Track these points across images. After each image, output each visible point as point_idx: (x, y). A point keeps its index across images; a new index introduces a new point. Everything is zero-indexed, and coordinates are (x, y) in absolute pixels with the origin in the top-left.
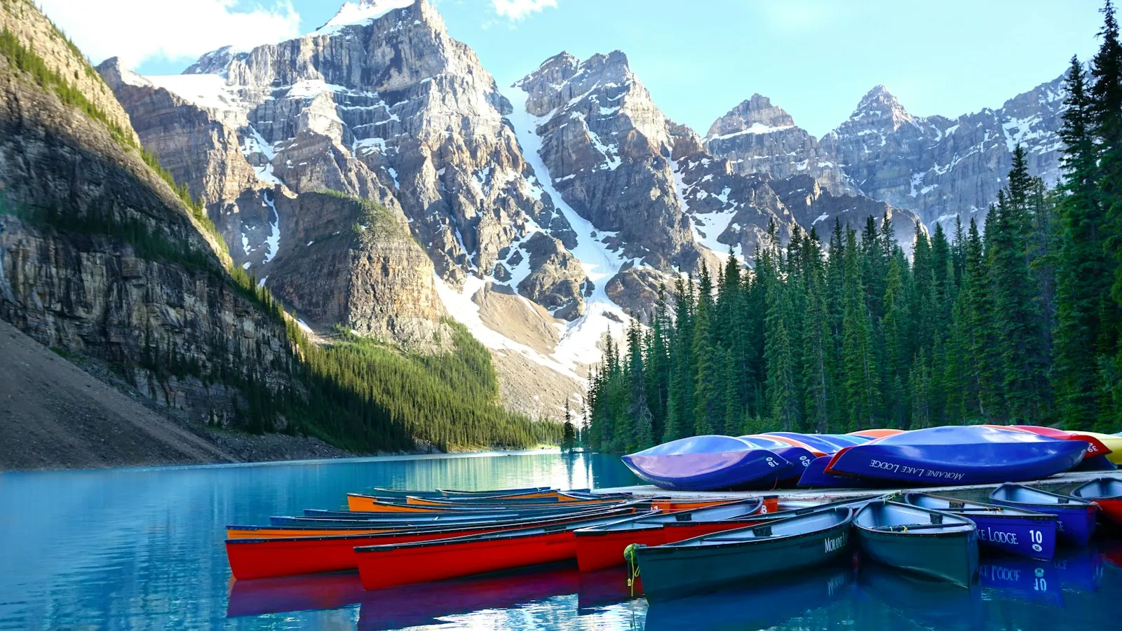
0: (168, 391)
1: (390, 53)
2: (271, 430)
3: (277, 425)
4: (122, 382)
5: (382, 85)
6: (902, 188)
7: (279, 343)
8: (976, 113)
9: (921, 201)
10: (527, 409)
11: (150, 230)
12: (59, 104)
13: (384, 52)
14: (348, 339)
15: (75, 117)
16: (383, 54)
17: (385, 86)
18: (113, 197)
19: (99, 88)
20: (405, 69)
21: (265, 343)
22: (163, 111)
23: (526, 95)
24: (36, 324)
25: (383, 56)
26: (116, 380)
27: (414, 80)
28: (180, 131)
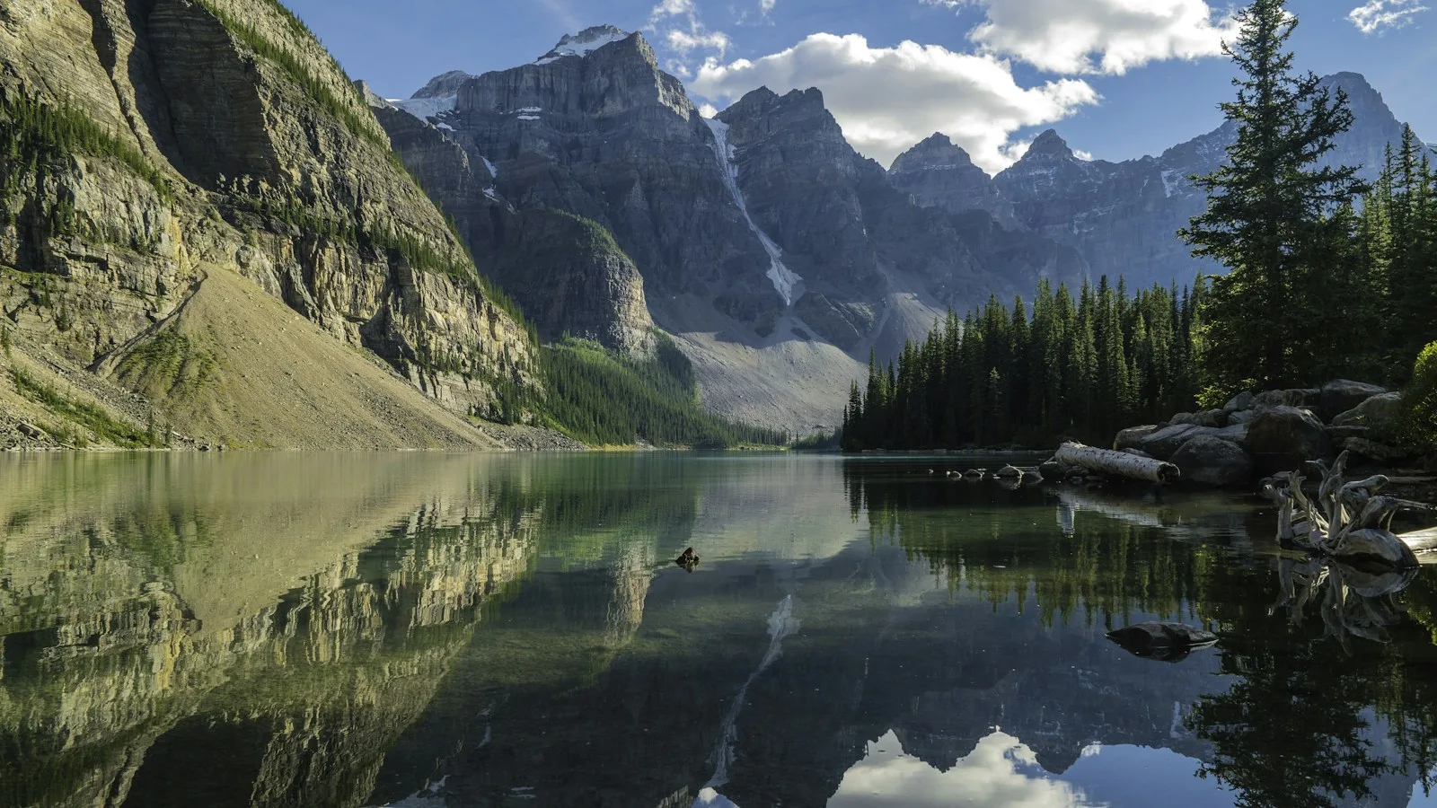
0: (436, 384)
1: (605, 82)
2: (518, 421)
3: (524, 419)
4: (399, 375)
5: (597, 112)
6: (1066, 225)
7: (522, 346)
8: (1137, 160)
9: (1083, 238)
10: (723, 414)
11: (421, 243)
12: (347, 132)
13: (599, 81)
14: (565, 344)
15: (359, 142)
16: (600, 82)
17: (600, 112)
18: (390, 214)
19: (367, 114)
20: (618, 98)
21: (511, 346)
22: (402, 131)
23: (726, 126)
24: (330, 323)
25: (599, 86)
26: (394, 373)
27: (626, 109)
28: (416, 149)
